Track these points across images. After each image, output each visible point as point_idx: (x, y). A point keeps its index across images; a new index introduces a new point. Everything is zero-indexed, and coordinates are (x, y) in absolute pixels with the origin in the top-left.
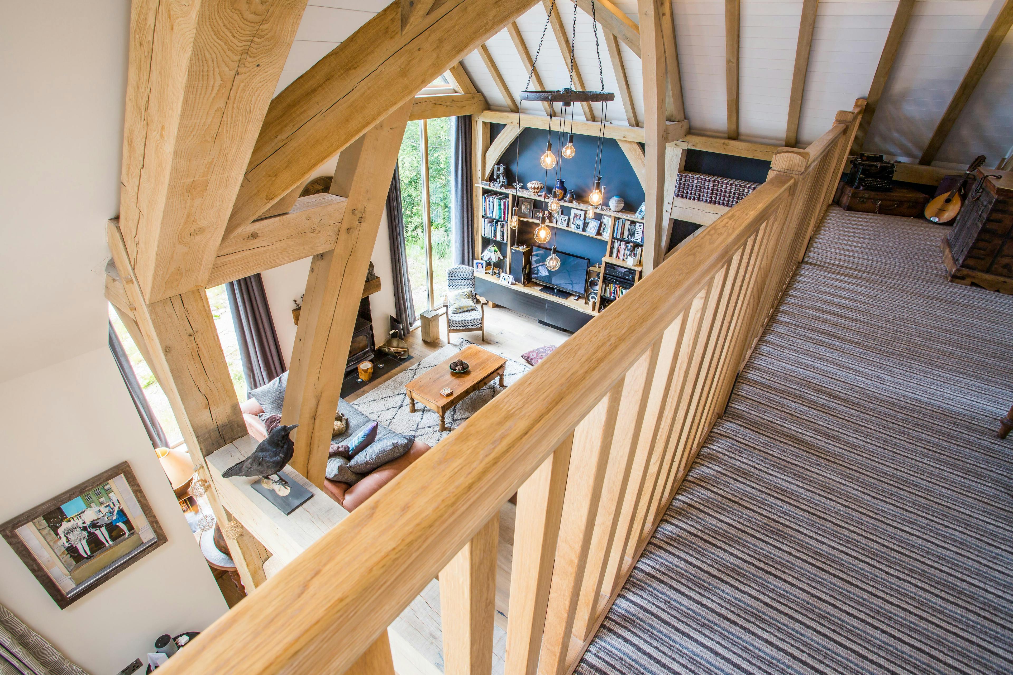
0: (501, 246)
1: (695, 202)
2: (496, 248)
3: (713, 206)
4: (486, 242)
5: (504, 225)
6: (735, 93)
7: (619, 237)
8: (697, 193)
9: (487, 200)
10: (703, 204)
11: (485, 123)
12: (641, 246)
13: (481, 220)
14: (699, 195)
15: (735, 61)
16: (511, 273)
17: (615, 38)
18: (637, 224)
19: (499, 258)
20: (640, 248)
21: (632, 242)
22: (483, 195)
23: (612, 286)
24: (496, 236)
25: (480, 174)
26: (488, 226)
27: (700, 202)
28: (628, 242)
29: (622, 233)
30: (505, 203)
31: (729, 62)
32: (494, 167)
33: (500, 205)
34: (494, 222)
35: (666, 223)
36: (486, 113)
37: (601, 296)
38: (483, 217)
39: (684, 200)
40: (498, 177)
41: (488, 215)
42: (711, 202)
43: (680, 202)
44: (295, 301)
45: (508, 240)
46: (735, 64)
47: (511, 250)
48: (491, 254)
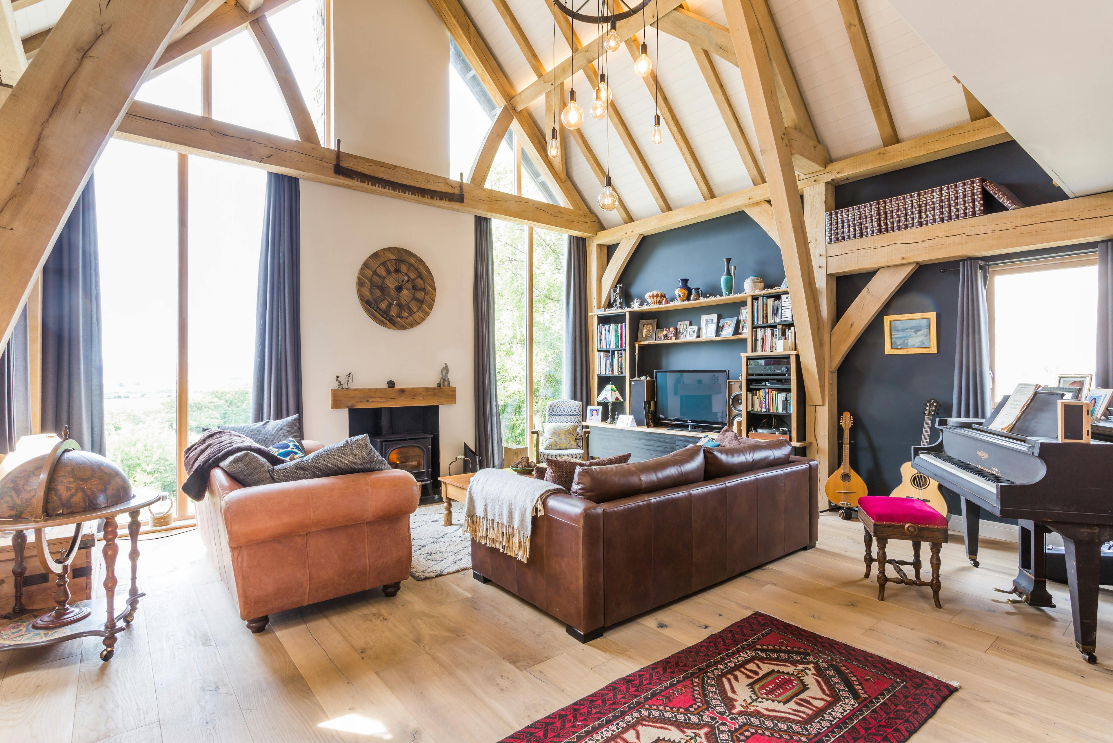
0: (619, 383)
1: (858, 240)
2: (614, 387)
3: (884, 236)
4: (603, 381)
5: (621, 354)
6: (872, 72)
7: (761, 322)
8: (857, 228)
9: (603, 329)
10: (870, 238)
11: (600, 246)
12: (792, 325)
13: (596, 353)
14: (861, 229)
15: (856, 22)
16: (631, 414)
17: (706, 53)
18: (783, 297)
19: (617, 399)
20: (792, 328)
21: (779, 323)
22: (598, 324)
23: (762, 393)
24: (612, 370)
25: (595, 303)
26: (604, 360)
27: (864, 238)
28: (774, 327)
29: (766, 316)
30: (622, 327)
31: (849, 26)
32: (610, 291)
33: (617, 331)
34: (610, 353)
35: (821, 282)
36: (601, 234)
37: (748, 413)
38: (598, 351)
39: (841, 244)
40: (615, 301)
41: (604, 347)
42: (880, 231)
43: (836, 248)
44: (338, 377)
45: (627, 372)
46: (858, 26)
47: (630, 383)
48: (609, 394)
